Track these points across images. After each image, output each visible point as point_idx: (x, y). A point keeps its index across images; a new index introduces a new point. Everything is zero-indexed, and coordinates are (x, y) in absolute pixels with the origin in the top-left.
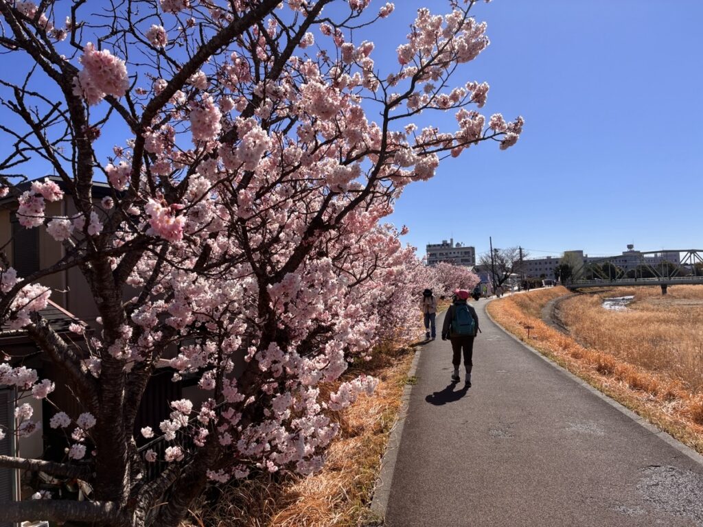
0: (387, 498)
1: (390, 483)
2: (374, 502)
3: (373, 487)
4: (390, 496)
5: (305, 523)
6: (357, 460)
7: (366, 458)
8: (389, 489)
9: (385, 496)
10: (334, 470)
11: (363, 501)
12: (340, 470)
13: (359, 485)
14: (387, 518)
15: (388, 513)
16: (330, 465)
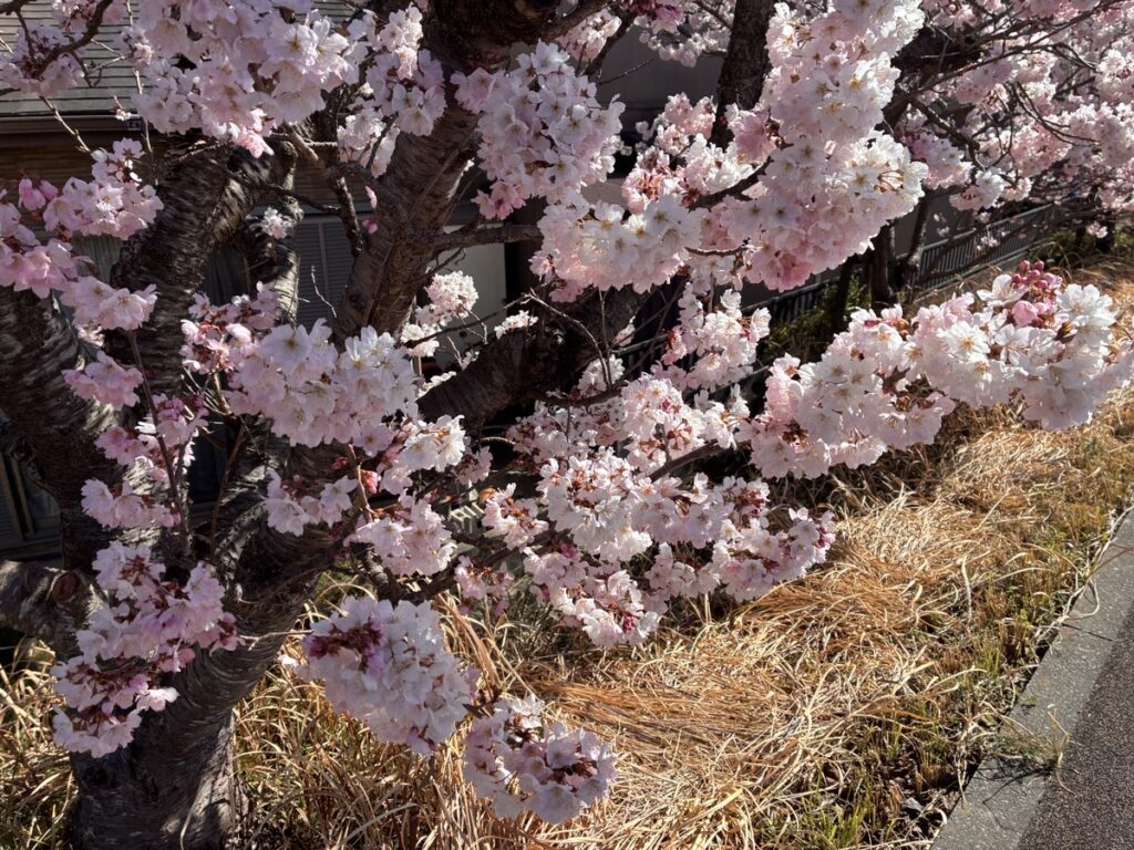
0: (1095, 667)
1: (1124, 614)
2: (1047, 672)
3: (1060, 610)
4: (1111, 666)
5: (826, 640)
6: (1039, 497)
7: (1069, 500)
8: (1111, 632)
9: (1091, 658)
10: (967, 503)
11: (1011, 654)
12: (985, 511)
13: (1016, 589)
14: (1071, 751)
15: (1084, 735)
16: (959, 487)
